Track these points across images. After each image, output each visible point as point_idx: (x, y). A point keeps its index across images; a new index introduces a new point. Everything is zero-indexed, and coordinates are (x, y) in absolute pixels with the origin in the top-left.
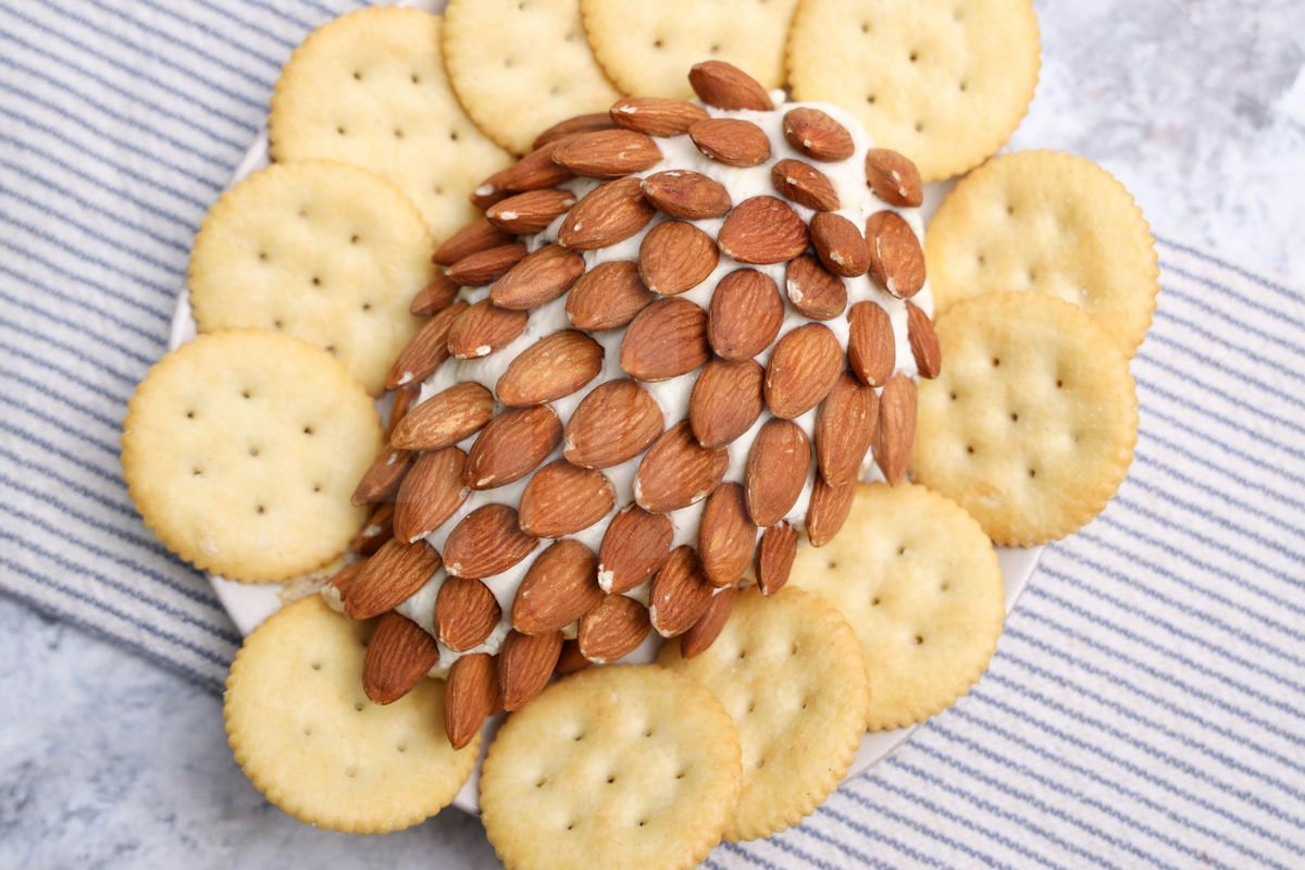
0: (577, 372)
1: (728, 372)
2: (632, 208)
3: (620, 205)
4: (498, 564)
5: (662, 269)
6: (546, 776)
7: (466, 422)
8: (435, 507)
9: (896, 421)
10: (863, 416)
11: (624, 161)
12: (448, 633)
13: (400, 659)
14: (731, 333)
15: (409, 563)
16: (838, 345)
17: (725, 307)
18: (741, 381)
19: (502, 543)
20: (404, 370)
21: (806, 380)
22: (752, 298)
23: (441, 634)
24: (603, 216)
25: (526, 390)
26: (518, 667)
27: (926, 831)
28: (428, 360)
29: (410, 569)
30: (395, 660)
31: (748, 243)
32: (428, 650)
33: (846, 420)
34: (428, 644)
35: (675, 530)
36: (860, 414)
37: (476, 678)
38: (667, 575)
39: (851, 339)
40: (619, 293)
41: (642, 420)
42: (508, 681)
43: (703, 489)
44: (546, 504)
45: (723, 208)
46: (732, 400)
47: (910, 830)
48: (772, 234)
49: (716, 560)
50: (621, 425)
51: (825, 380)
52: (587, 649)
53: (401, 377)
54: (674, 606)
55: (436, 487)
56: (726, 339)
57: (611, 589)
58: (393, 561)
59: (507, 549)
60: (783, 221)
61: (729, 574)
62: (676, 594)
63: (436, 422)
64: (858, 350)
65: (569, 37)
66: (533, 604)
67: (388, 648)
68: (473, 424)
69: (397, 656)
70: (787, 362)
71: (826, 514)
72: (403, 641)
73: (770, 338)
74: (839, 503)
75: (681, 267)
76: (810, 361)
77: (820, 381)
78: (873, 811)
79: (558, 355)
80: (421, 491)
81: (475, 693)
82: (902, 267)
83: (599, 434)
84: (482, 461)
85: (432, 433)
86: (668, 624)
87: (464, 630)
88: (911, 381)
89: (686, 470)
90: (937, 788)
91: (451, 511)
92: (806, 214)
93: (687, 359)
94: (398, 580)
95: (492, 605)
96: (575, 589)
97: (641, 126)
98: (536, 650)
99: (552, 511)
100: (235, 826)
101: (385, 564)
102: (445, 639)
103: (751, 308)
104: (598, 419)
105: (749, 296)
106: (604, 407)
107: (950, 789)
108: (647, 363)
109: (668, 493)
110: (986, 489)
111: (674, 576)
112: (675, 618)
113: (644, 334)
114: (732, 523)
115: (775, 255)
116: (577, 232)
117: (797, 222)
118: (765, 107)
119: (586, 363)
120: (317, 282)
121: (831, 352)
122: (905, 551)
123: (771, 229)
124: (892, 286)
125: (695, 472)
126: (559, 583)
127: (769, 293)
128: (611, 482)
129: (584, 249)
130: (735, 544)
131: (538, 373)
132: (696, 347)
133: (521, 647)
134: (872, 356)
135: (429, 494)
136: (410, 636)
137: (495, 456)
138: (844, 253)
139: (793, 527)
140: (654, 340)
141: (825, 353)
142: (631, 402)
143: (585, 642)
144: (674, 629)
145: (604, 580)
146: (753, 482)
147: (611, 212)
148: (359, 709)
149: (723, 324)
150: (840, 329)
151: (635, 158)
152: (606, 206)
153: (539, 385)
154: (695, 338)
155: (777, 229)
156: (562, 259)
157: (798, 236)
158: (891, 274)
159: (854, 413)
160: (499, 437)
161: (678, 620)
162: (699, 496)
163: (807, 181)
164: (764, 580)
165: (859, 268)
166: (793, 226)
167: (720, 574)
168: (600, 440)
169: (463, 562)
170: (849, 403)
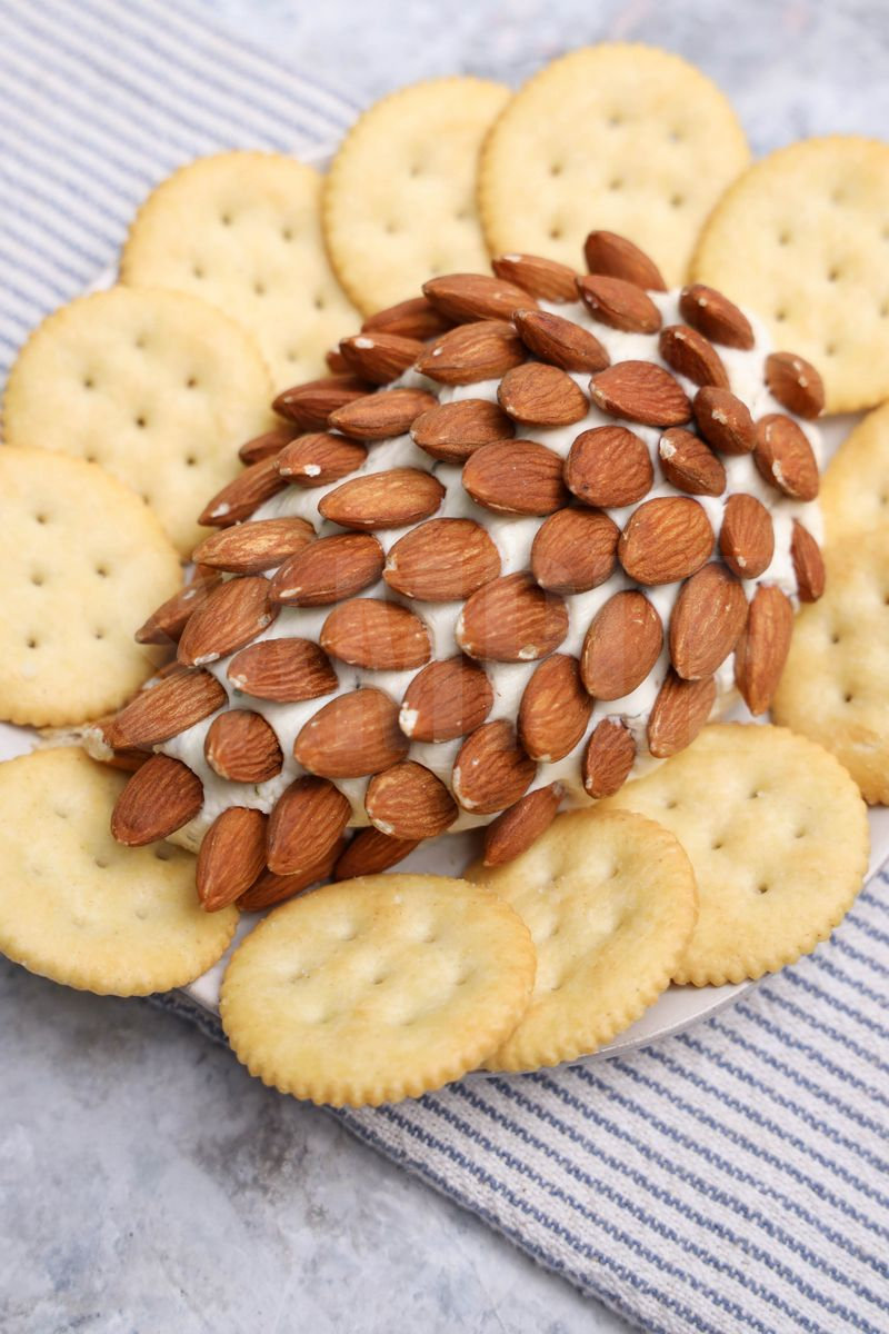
0: (412, 500)
1: (581, 520)
2: (500, 343)
3: (489, 339)
4: (289, 689)
5: (522, 392)
7: (279, 545)
8: (228, 629)
9: (766, 634)
10: (728, 608)
11: (497, 301)
12: (219, 751)
13: (158, 798)
14: (589, 471)
15: (188, 693)
16: (708, 524)
17: (587, 446)
18: (593, 532)
19: (297, 670)
20: (221, 502)
21: (668, 542)
22: (619, 446)
23: (211, 750)
24: (467, 344)
25: (353, 504)
26: (292, 821)
27: (747, 1145)
28: (249, 493)
29: (189, 699)
30: (153, 798)
31: (623, 390)
32: (192, 794)
33: (708, 606)
34: (192, 788)
35: (496, 697)
36: (725, 604)
37: (242, 834)
38: (479, 740)
39: (725, 520)
40: (471, 420)
41: (476, 556)
42: (277, 833)
43: (534, 644)
44: (354, 625)
45: (596, 364)
46: (582, 544)
47: (727, 1141)
48: (651, 390)
49: (538, 721)
50: (451, 554)
51: (689, 553)
52: (374, 808)
53: (217, 510)
54: (481, 773)
55: (233, 609)
56: (583, 475)
57: (414, 730)
58: (170, 689)
59: (302, 678)
60: (665, 384)
61: (550, 741)
62: (486, 761)
63: (248, 538)
64: (731, 529)
65: (461, 215)
66: (320, 735)
67: (147, 786)
68: (286, 549)
69: (156, 794)
70: (649, 519)
71: (672, 717)
72: (165, 781)
74: (688, 709)
75: (543, 396)
76: (674, 526)
77: (682, 551)
78: (685, 1112)
79: (393, 481)
80: (216, 611)
81: (238, 849)
82: (793, 457)
83: (426, 558)
84: (290, 573)
85: (240, 549)
86: (472, 792)
87: (237, 755)
88: (788, 600)
89: (518, 615)
90: (766, 1097)
91: (246, 636)
92: (691, 390)
93: (537, 494)
94: (172, 708)
95: (274, 747)
96: (371, 733)
97: (523, 280)
98: (316, 808)
99: (359, 634)
101: (162, 692)
102: (215, 758)
103: (618, 452)
104: (427, 544)
105: (617, 443)
106: (436, 535)
107: (781, 1101)
108: (491, 484)
109: (494, 634)
111: (487, 745)
112: (481, 787)
113: (493, 457)
114: (562, 689)
115: (651, 412)
116: (436, 357)
117: (680, 392)
118: (660, 287)
119: (424, 494)
120: (141, 423)
121: (700, 527)
122: (759, 794)
123: (651, 385)
124: (778, 470)
125: (528, 620)
126: (354, 722)
127: (639, 449)
128: (431, 629)
129: (441, 378)
130: (561, 712)
131: (368, 491)
132: (549, 487)
133: (299, 800)
134: (746, 536)
135: (225, 613)
136: (175, 776)
137: (306, 568)
138: (728, 413)
139: (633, 730)
140: (502, 464)
141: (692, 524)
142: (466, 536)
143: (373, 801)
144: (477, 800)
145: (405, 720)
146: (592, 644)
147: (477, 343)
148: (101, 864)
149: (583, 460)
150: (715, 508)
151: (512, 302)
152: (471, 337)
153: (367, 502)
154: (548, 478)
155: (658, 388)
156: (414, 396)
157: (679, 405)
158: (779, 458)
159: (718, 602)
160: (313, 553)
161: (484, 790)
162: (529, 653)
163: (697, 341)
164: (591, 769)
165: (743, 435)
166: (675, 393)
167: (540, 738)
168: (425, 565)
169: (249, 676)
170: (714, 590)
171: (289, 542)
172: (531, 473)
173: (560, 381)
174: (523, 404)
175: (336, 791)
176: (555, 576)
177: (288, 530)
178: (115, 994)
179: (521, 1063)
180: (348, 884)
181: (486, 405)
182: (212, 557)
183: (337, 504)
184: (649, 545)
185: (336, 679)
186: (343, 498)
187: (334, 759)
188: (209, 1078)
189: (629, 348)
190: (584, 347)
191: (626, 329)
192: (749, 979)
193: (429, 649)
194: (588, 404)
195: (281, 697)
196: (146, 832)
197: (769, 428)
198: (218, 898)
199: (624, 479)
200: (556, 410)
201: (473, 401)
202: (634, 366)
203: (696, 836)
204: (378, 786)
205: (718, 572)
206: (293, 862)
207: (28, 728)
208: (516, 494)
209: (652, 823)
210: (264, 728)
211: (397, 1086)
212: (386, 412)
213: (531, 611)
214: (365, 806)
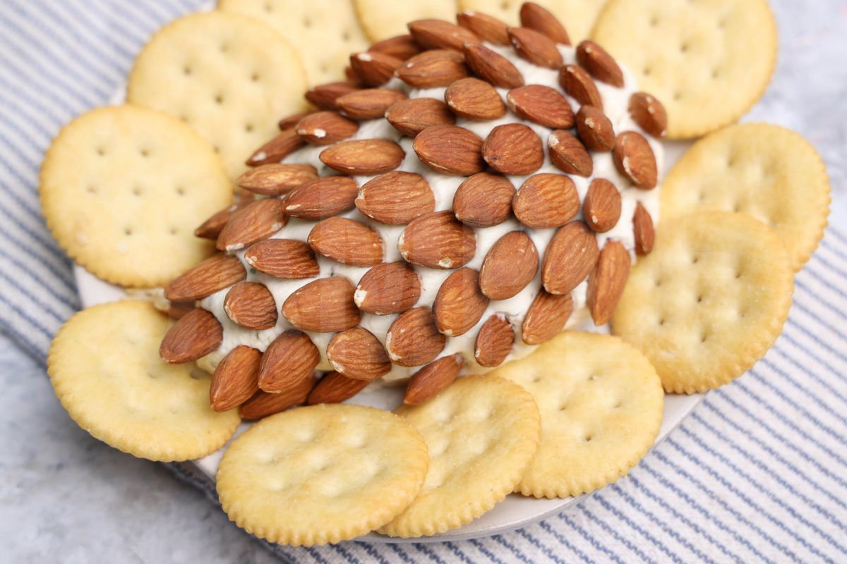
0: (382, 158)
1: (490, 180)
2: (452, 64)
3: (444, 61)
4: (285, 270)
5: (460, 94)
6: (275, 458)
7: (292, 179)
8: (251, 229)
9: (609, 272)
10: (583, 250)
11: (454, 38)
12: (233, 304)
13: (192, 334)
14: (498, 149)
15: (221, 269)
16: (576, 194)
17: (500, 134)
18: (497, 189)
21: (546, 201)
22: (521, 135)
23: (228, 303)
24: (430, 62)
25: (342, 155)
26: (278, 356)
28: (280, 148)
29: (221, 272)
30: (189, 334)
31: (528, 101)
32: (215, 334)
33: (570, 247)
34: (217, 331)
35: (422, 291)
36: (581, 247)
37: (244, 363)
38: (408, 317)
39: (588, 193)
40: (426, 109)
41: (418, 197)
42: (267, 363)
43: (450, 257)
44: (332, 232)
45: (514, 83)
46: (488, 196)
48: (548, 103)
49: (446, 307)
50: (401, 193)
51: (561, 210)
52: (333, 354)
53: (257, 155)
54: (405, 338)
55: (257, 217)
56: (494, 150)
58: (210, 265)
59: (294, 264)
60: (559, 101)
61: (453, 321)
62: (409, 331)
64: (591, 198)
66: (301, 301)
67: (186, 326)
68: (296, 182)
69: (192, 332)
70: (535, 184)
71: (539, 318)
72: (199, 324)
74: (550, 315)
75: (474, 98)
76: (552, 191)
77: (556, 209)
79: (370, 145)
80: (246, 217)
81: (240, 372)
82: (638, 157)
83: (384, 194)
84: (294, 195)
85: (266, 179)
86: (398, 350)
88: (627, 253)
89: (441, 237)
91: (263, 235)
92: (576, 106)
93: (462, 161)
94: (209, 277)
95: (271, 308)
97: (475, 28)
98: (295, 351)
99: (335, 238)
100: (32, 475)
102: (229, 309)
103: (519, 140)
104: (387, 185)
105: (520, 133)
108: (432, 149)
109: (423, 247)
110: (667, 345)
111: (412, 320)
112: (404, 347)
113: (436, 133)
114: (466, 289)
115: (546, 117)
116: (409, 68)
117: (568, 108)
118: (565, 41)
119: (390, 155)
120: (219, 100)
121: (570, 195)
122: (595, 377)
123: (548, 101)
124: (626, 163)
125: (448, 241)
127: (536, 140)
128: (384, 242)
129: (411, 84)
130: (462, 303)
131: (354, 149)
132: (472, 157)
133: (285, 344)
134: (600, 204)
135: (251, 220)
136: (206, 322)
137: (305, 193)
138: (596, 121)
139: (513, 325)
140: (441, 138)
141: (565, 192)
142: (414, 183)
143: (333, 349)
144: (401, 355)
145: (358, 296)
146: (488, 261)
147: (437, 63)
148: (152, 376)
149: (495, 141)
150: (582, 185)
151: (464, 40)
152: (433, 59)
153: (351, 155)
154: (472, 152)
155: (552, 103)
156: (394, 93)
157: (566, 116)
158: (629, 156)
159: (577, 245)
160: (312, 184)
161: (407, 349)
162: (446, 263)
163: (581, 75)
164: (480, 345)
165: (604, 137)
166: (564, 107)
167: (447, 318)
168: (383, 198)
169: (259, 258)
170: (575, 238)
171: (299, 178)
172: (460, 146)
173: (486, 90)
174: (460, 101)
175: (310, 342)
176: (468, 213)
177: (300, 170)
178: (148, 458)
179: (409, 531)
180: (314, 407)
181: (437, 102)
182: (248, 182)
183: (331, 154)
184: (534, 200)
185: (318, 268)
186: (336, 151)
187: (308, 318)
188: (210, 530)
189: (539, 77)
190: (506, 71)
191: (538, 65)
192: (571, 496)
193: (381, 255)
194: (506, 108)
195: (278, 274)
196: (181, 355)
197: (625, 139)
198: (223, 403)
199: (521, 157)
200: (481, 108)
201: (429, 99)
202: (538, 88)
203: (549, 401)
204: (337, 340)
205: (580, 226)
206: (275, 384)
207: (119, 286)
208: (448, 158)
209: (519, 387)
210: (267, 295)
211: (323, 534)
212: (374, 101)
213: (450, 236)
214: (327, 351)
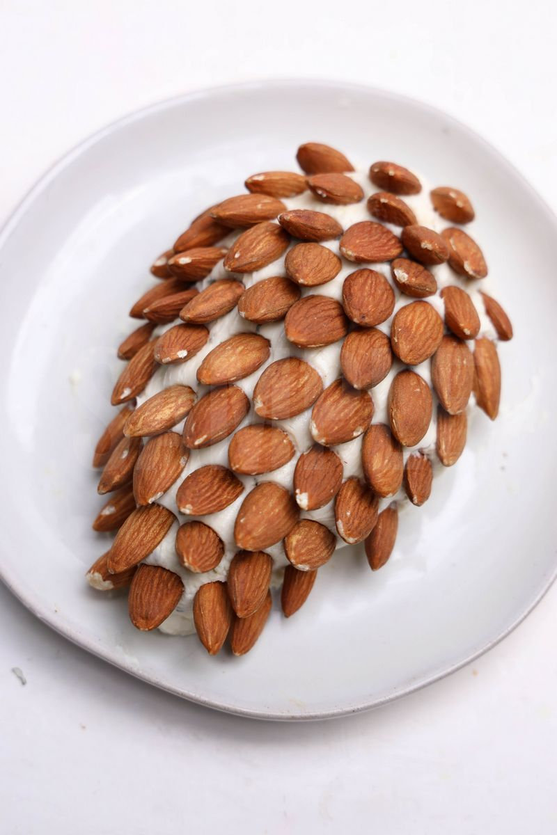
0: (254, 356)
1: (364, 338)
2: (274, 237)
3: (266, 237)
4: (218, 503)
5: (304, 268)
7: (176, 409)
8: (163, 474)
9: (488, 368)
10: (465, 362)
11: (262, 209)
12: (190, 558)
13: (156, 594)
14: (361, 306)
15: (150, 523)
16: (437, 314)
17: (354, 290)
18: (373, 343)
19: (218, 488)
20: (123, 388)
21: (421, 334)
22: (372, 283)
23: (185, 560)
24: (254, 245)
25: (220, 371)
26: (243, 582)
28: (140, 377)
29: (152, 526)
30: (153, 596)
31: (362, 246)
32: (176, 584)
33: (454, 365)
34: (175, 581)
35: (344, 464)
36: (462, 360)
37: (215, 600)
38: (345, 497)
39: (446, 308)
40: (275, 294)
41: (307, 381)
42: (237, 593)
43: (360, 425)
44: (248, 450)
45: (336, 232)
46: (371, 354)
48: (377, 240)
49: (379, 475)
50: (293, 385)
51: (434, 336)
52: (295, 559)
53: (122, 393)
54: (354, 519)
55: (162, 459)
56: (359, 310)
57: (308, 506)
58: (138, 524)
59: (223, 492)
60: (383, 233)
61: (390, 485)
62: (354, 510)
63: (155, 411)
64: (453, 313)
66: (249, 527)
67: (145, 589)
68: (182, 410)
69: (153, 592)
70: (404, 323)
71: (450, 439)
72: (156, 581)
73: (390, 311)
74: (458, 432)
75: (317, 266)
76: (421, 323)
77: (430, 337)
79: (237, 347)
80: (151, 465)
82: (472, 256)
83: (279, 392)
84: (196, 428)
85: (154, 421)
86: (353, 533)
87: (201, 556)
89: (346, 411)
91: (176, 475)
92: (397, 230)
93: (333, 330)
94: (144, 537)
95: (217, 540)
96: (278, 513)
97: (268, 190)
98: (254, 569)
99: (253, 454)
101: (133, 527)
102: (189, 564)
103: (373, 288)
104: (276, 383)
105: (370, 282)
106: (278, 375)
108: (306, 333)
109: (336, 428)
111: (350, 498)
112: (356, 528)
113: (300, 315)
114: (385, 449)
115: (382, 254)
116: (238, 259)
117: (392, 235)
118: (350, 169)
119: (259, 349)
121: (434, 318)
123: (376, 237)
124: (468, 267)
125: (353, 412)
126: (265, 510)
127: (383, 280)
128: (291, 434)
130: (390, 464)
131: (226, 359)
132: (338, 323)
133: (243, 567)
134: (464, 315)
135: (157, 465)
136: (160, 577)
137: (205, 421)
138: (431, 242)
139: (428, 455)
140: (307, 318)
141: (430, 318)
142: (297, 369)
143: (292, 554)
144: (357, 536)
145: (300, 500)
146: (395, 414)
147: (260, 240)
149: (355, 300)
150: (437, 303)
151: (268, 207)
152: (255, 239)
153: (228, 366)
154: (336, 317)
155: (380, 237)
156: (227, 286)
157: (395, 244)
158: (466, 260)
159: (458, 360)
160: (205, 409)
161: (359, 529)
162: (358, 431)
163: (394, 201)
164: (413, 491)
165: (443, 252)
166: (390, 237)
167: (384, 486)
168: (280, 397)
169: (193, 504)
170: (453, 353)
172: (326, 318)
173: (321, 253)
174: (307, 275)
175: (265, 555)
176: (364, 380)
177: (178, 396)
181: (279, 279)
183: (209, 374)
184: (412, 341)
185: (241, 484)
186: (212, 369)
187: (261, 539)
189: (351, 215)
190: (328, 225)
191: (345, 204)
193: (293, 447)
194: (342, 259)
196: (156, 619)
197: (451, 241)
198: (217, 645)
199: (382, 304)
200: (327, 272)
201: (270, 280)
202: (359, 226)
204: (292, 543)
205: (451, 341)
206: (251, 607)
208: (322, 334)
210: (207, 530)
212: (216, 303)
213: (352, 405)
214: (288, 558)
